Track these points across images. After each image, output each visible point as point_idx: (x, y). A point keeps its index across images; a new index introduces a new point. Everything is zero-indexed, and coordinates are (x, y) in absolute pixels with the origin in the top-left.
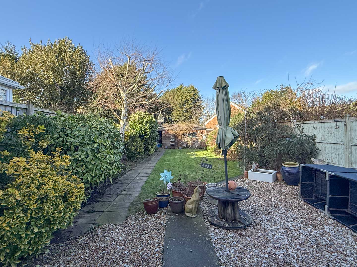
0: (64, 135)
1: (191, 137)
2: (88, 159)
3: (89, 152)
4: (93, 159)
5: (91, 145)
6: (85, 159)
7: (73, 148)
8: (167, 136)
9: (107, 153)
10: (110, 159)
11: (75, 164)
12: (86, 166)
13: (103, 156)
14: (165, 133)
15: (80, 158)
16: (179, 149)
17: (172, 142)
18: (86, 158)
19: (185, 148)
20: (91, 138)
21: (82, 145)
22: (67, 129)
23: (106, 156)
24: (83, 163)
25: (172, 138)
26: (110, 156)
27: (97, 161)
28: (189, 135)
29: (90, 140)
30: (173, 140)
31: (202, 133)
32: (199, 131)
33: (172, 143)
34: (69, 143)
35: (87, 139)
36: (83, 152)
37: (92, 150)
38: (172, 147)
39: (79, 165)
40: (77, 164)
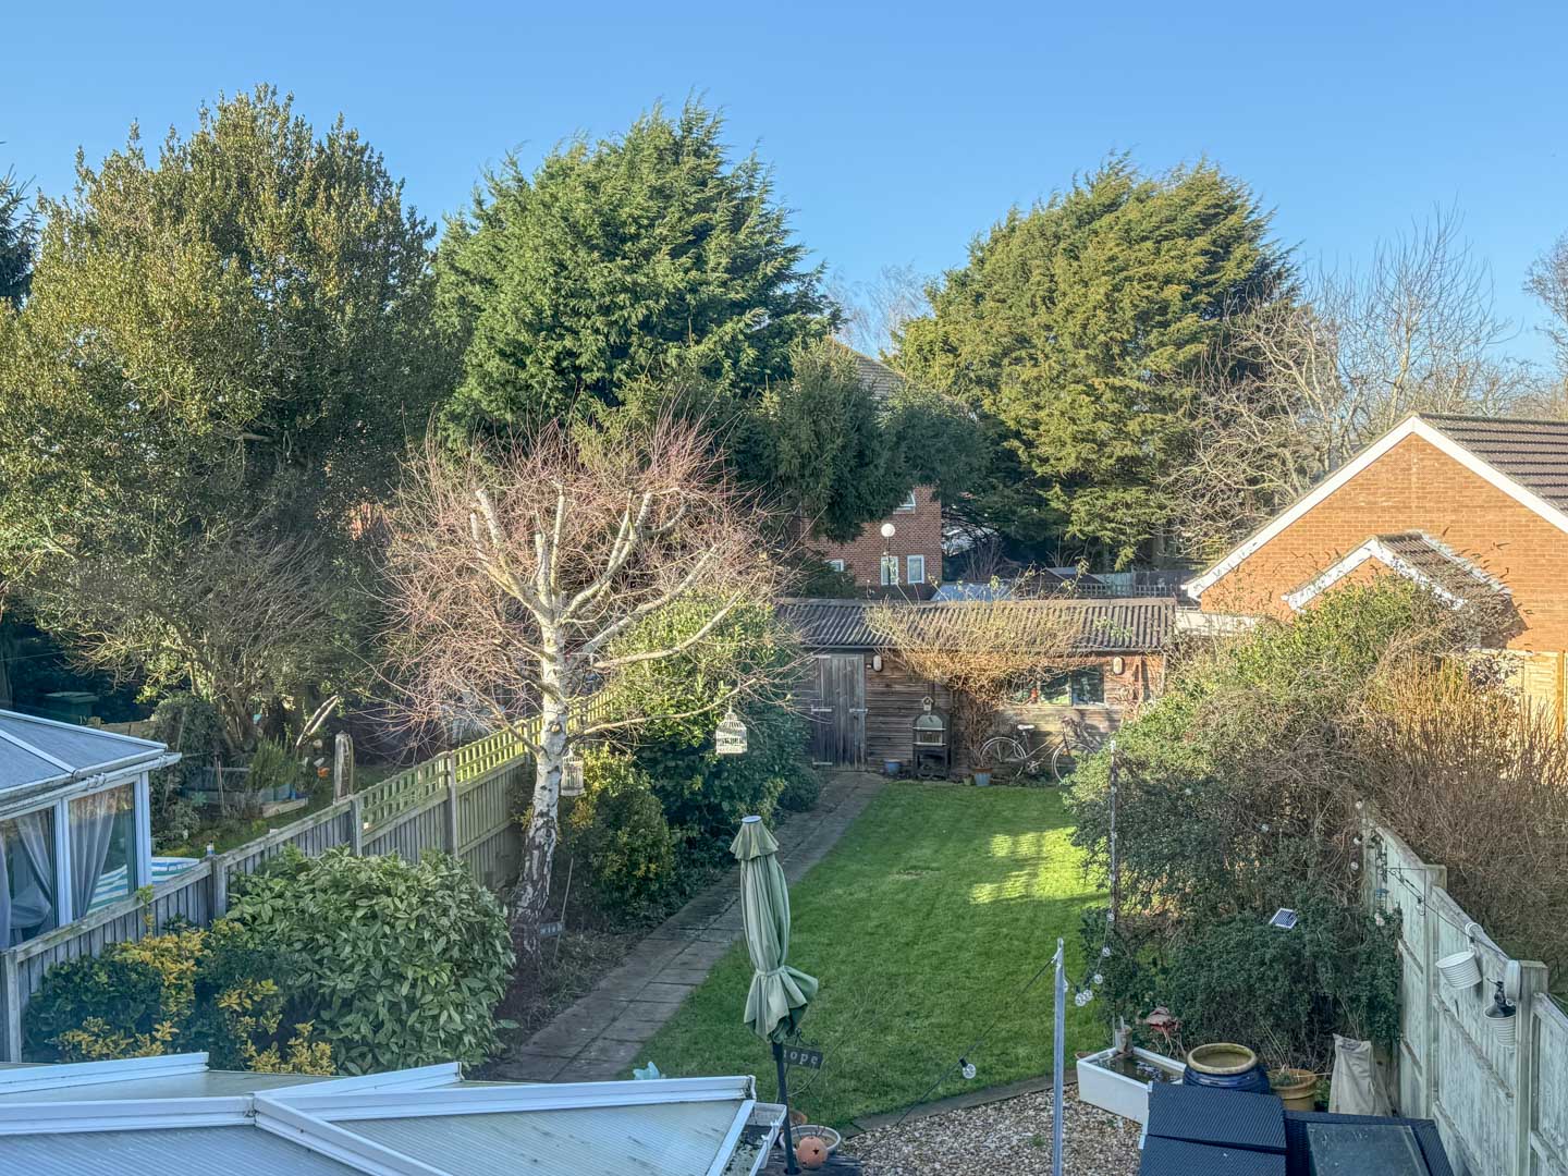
0: (314, 961)
1: (1065, 699)
2: (381, 1037)
3: (383, 1013)
4: (394, 1032)
5: (391, 988)
6: (370, 1036)
7: (337, 1002)
8: (898, 688)
9: (442, 1007)
10: (450, 1027)
11: (343, 1051)
12: (374, 1057)
13: (426, 1018)
14: (887, 673)
15: (357, 1037)
16: (973, 783)
17: (931, 736)
18: (375, 1033)
19: (1019, 782)
20: (390, 965)
21: (363, 991)
22: (321, 942)
23: (435, 1018)
24: (366, 1049)
25: (928, 708)
26: (450, 1016)
27: (407, 1038)
28: (1052, 688)
29: (387, 973)
30: (936, 724)
31: (1142, 673)
32: (1117, 661)
33: (929, 739)
34: (328, 991)
35: (377, 970)
36: (366, 1014)
37: (393, 1007)
38: (931, 763)
39: (354, 1053)
40: (348, 1050)
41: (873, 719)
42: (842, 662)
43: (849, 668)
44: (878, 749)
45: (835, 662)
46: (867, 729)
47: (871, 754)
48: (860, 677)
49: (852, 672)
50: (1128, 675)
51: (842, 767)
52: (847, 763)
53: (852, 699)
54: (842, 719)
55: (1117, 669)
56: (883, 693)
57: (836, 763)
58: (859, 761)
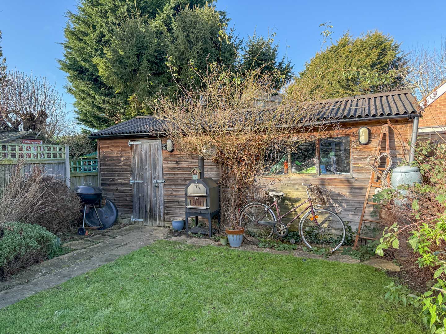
1: (313, 170)
14: (176, 153)
17: (198, 201)
19: (269, 244)
28: (301, 160)
31: (389, 141)
32: (363, 132)
41: (168, 187)
42: (148, 146)
43: (152, 150)
44: (172, 210)
45: (144, 146)
46: (164, 195)
47: (167, 214)
48: (159, 157)
49: (154, 153)
50: (375, 144)
51: (150, 223)
52: (152, 220)
53: (155, 173)
54: (149, 187)
55: (363, 139)
56: (174, 168)
57: (146, 220)
58: (160, 219)
